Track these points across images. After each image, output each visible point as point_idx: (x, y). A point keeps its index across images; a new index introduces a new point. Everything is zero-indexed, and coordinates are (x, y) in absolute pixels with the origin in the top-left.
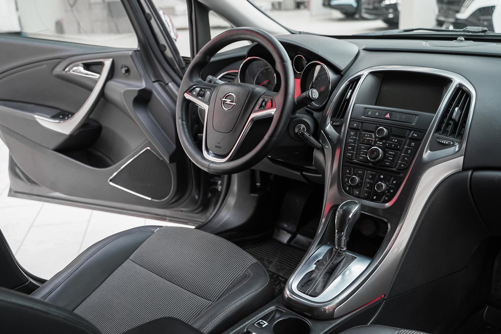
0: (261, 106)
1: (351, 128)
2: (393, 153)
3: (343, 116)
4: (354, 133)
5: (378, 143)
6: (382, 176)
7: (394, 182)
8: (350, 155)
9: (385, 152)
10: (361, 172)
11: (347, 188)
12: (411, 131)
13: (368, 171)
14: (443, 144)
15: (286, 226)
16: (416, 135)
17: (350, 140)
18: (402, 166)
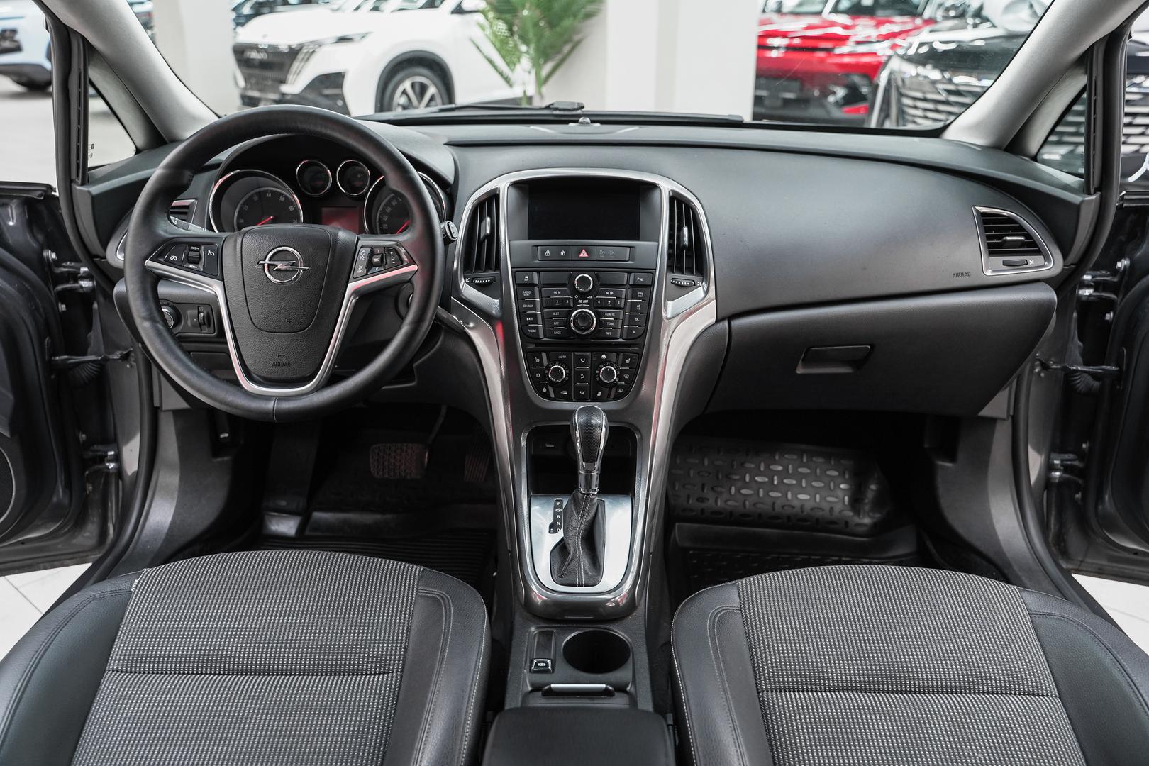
0: (370, 265)
1: (519, 286)
2: (613, 314)
3: (498, 267)
4: (529, 292)
5: (581, 301)
6: (604, 356)
7: (627, 361)
8: (534, 331)
9: (598, 315)
10: (565, 357)
11: (544, 390)
12: (629, 273)
13: (576, 353)
14: (683, 286)
15: (283, 503)
16: (641, 280)
17: (525, 306)
18: (634, 332)
